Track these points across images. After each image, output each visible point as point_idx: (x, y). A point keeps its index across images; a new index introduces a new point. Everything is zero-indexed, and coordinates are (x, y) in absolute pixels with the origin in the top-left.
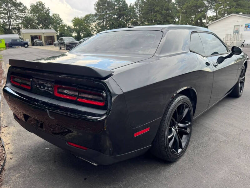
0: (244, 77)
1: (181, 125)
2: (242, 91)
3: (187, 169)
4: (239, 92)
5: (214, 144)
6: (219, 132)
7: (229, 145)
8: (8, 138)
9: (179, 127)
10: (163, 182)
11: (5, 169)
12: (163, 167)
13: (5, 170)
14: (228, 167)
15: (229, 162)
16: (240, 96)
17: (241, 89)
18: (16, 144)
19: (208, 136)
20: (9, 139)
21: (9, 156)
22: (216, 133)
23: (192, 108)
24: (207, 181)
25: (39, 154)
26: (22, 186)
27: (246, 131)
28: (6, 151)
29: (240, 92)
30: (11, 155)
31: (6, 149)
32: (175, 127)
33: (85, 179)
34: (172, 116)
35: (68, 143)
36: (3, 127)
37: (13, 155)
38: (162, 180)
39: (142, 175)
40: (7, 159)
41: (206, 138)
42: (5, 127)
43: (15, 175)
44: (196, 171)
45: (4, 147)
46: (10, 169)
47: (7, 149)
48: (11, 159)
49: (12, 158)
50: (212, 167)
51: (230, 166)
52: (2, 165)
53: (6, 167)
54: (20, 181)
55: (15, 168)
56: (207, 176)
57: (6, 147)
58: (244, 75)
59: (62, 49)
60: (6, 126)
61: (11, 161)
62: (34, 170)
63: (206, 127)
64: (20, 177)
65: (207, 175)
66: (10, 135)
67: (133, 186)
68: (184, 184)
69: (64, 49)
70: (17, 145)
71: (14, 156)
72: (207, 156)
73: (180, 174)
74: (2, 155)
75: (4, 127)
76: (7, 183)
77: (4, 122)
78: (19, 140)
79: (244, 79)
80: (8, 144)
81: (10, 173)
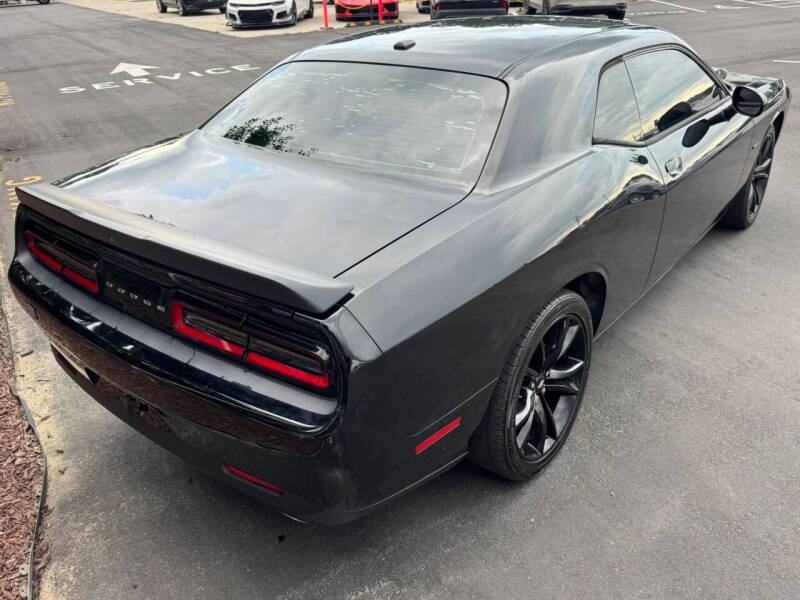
0: (769, 160)
1: (554, 373)
2: (756, 207)
3: (567, 503)
4: (748, 211)
5: (649, 415)
6: (669, 368)
7: (694, 415)
8: (42, 397)
9: (548, 381)
10: (498, 547)
11: (50, 507)
12: (500, 496)
13: (51, 511)
14: (683, 495)
15: (688, 475)
16: (750, 225)
17: (757, 201)
18: (70, 417)
19: (634, 383)
20: (45, 400)
21: (54, 463)
22: (661, 373)
23: (591, 321)
24: (618, 541)
25: (142, 452)
26: (106, 564)
27: (750, 362)
28: (42, 443)
29: (752, 210)
30: (60, 457)
31: (43, 438)
32: (537, 384)
33: (281, 538)
34: (526, 366)
35: (227, 467)
36: (19, 356)
37: (67, 458)
38: (496, 540)
39: (441, 521)
40: (52, 474)
41: (628, 391)
42: (26, 354)
43: (81, 529)
44: (592, 509)
45: (33, 431)
46: (63, 507)
47: (45, 436)
48: (62, 473)
49: (66, 469)
50: (636, 493)
51: (688, 492)
52: (40, 494)
53: (51, 503)
54: (98, 546)
55: (77, 503)
56: (620, 525)
57: (41, 429)
58: (770, 154)
59: (169, 9)
60: (26, 352)
61: (64, 478)
62: (133, 511)
63: (633, 350)
64: (97, 531)
65: (622, 523)
66: (47, 386)
67: (414, 559)
68: (555, 553)
69: (176, 10)
70: (73, 423)
71: (69, 462)
72: (627, 455)
73: (546, 517)
74: (32, 460)
75: (22, 356)
76: (64, 553)
77: (19, 333)
78: (75, 404)
79: (767, 170)
80: (46, 419)
81: (66, 522)
